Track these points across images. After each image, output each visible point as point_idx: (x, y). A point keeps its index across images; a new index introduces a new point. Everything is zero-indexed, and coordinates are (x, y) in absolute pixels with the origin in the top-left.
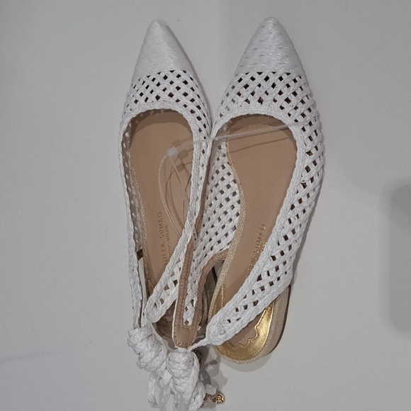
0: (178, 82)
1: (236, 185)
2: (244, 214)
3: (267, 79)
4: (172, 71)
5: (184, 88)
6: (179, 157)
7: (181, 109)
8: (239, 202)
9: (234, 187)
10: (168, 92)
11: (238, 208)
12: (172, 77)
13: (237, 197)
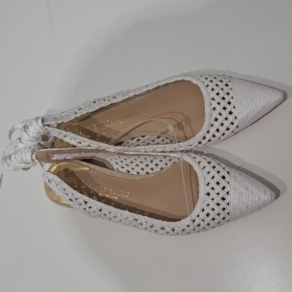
0: (227, 124)
1: (159, 170)
2: (138, 178)
3: (223, 199)
4: (236, 118)
5: (222, 129)
6: (179, 123)
7: (205, 130)
8: (147, 173)
9: (157, 169)
10: (218, 117)
11: (143, 173)
12: (231, 118)
13: (150, 171)
